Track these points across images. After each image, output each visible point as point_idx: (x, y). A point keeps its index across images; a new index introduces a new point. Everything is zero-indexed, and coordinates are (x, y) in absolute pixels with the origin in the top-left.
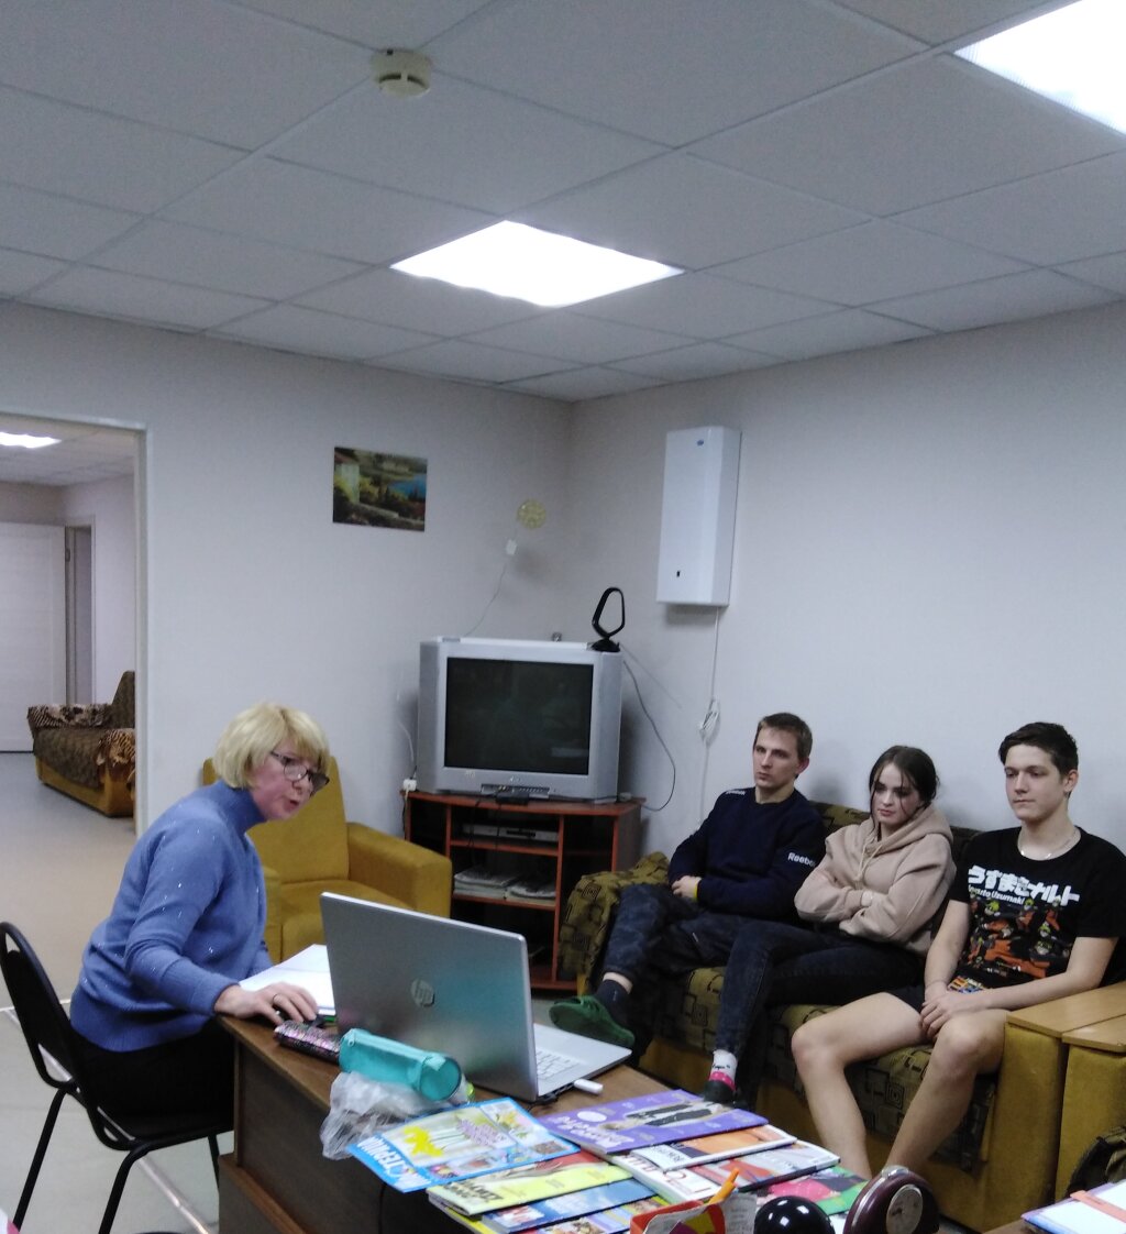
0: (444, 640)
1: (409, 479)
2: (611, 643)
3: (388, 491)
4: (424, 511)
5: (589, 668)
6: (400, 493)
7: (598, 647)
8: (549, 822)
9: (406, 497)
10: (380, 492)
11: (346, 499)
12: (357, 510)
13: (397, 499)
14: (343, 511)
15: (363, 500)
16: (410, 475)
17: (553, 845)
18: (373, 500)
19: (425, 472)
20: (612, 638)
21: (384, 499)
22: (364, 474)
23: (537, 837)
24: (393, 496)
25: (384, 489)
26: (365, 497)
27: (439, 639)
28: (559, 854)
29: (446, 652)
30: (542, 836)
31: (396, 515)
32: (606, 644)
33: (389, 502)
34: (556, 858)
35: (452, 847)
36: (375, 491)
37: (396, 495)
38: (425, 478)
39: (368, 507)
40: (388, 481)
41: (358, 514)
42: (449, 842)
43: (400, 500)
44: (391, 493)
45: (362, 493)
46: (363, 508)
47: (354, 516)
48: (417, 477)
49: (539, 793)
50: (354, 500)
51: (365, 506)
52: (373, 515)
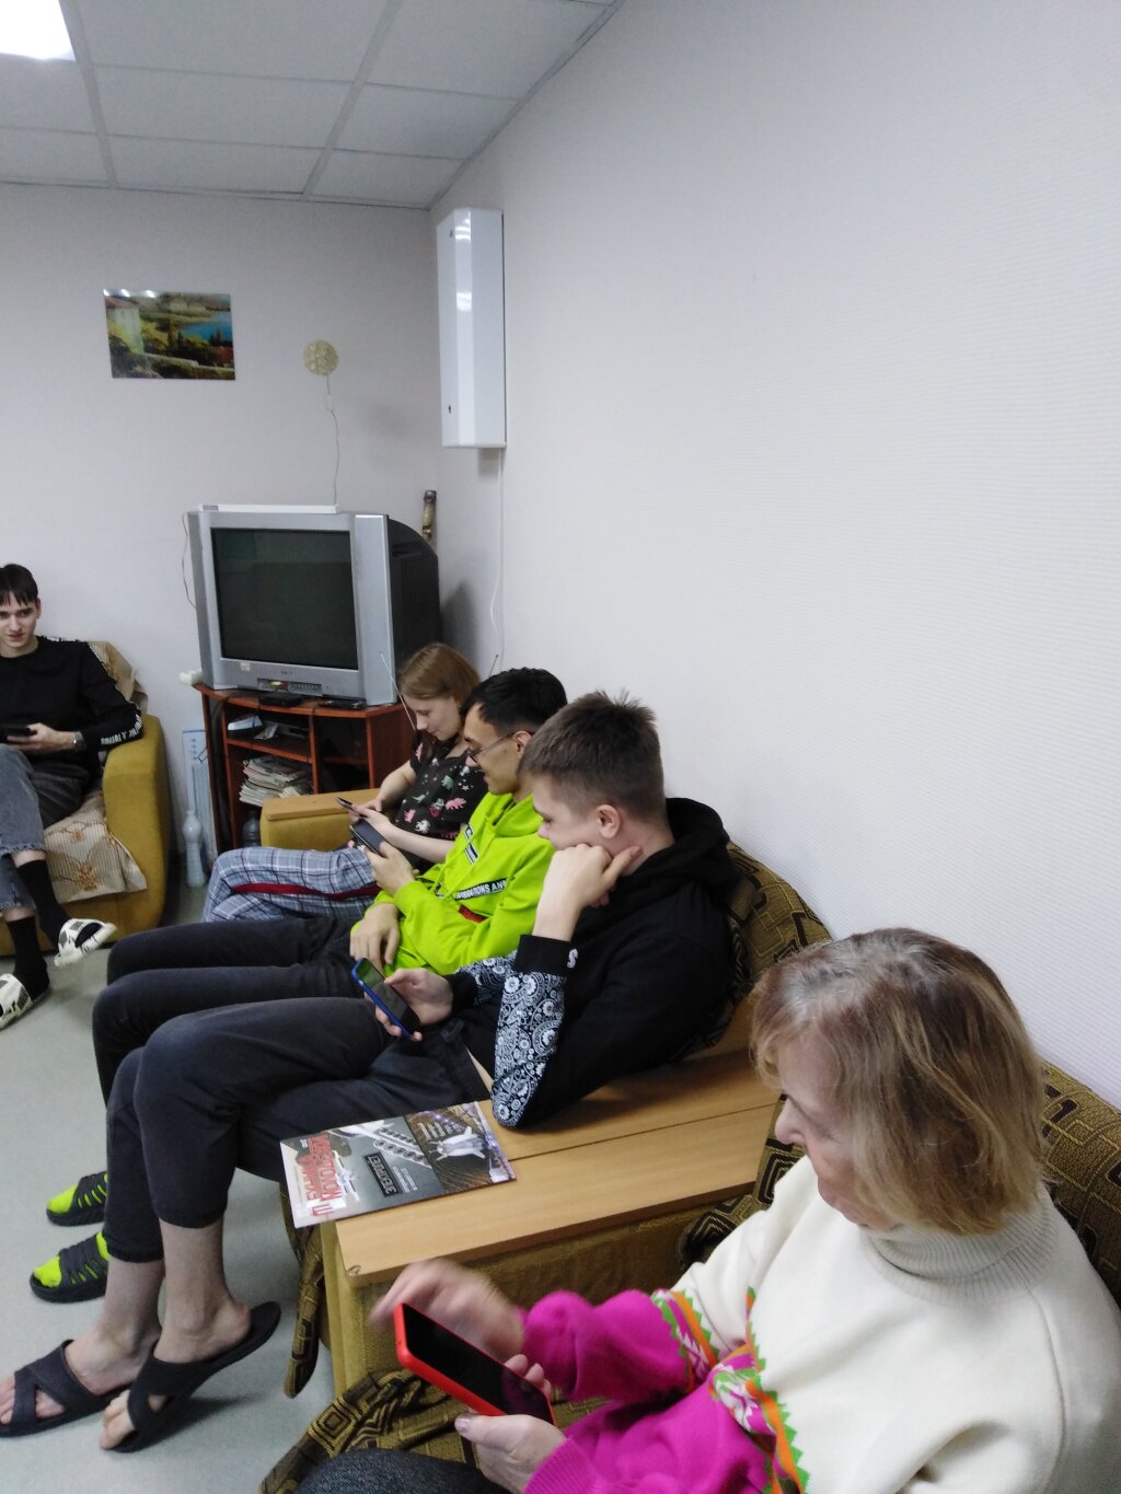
1: (206, 320)
3: (180, 336)
4: (232, 357)
6: (197, 337)
9: (206, 342)
10: (170, 338)
11: (126, 349)
12: (142, 362)
13: (193, 344)
14: (123, 361)
15: (147, 349)
16: (209, 316)
18: (162, 347)
19: (229, 310)
21: (176, 345)
22: (146, 318)
24: (188, 342)
25: (175, 334)
26: (151, 346)
31: (194, 364)
33: (185, 350)
36: (163, 337)
37: (192, 340)
38: (230, 317)
39: (156, 357)
40: (178, 325)
41: (143, 365)
43: (198, 345)
44: (184, 340)
45: (145, 341)
46: (150, 358)
47: (137, 369)
48: (219, 317)
50: (137, 349)
51: (150, 355)
52: (164, 365)
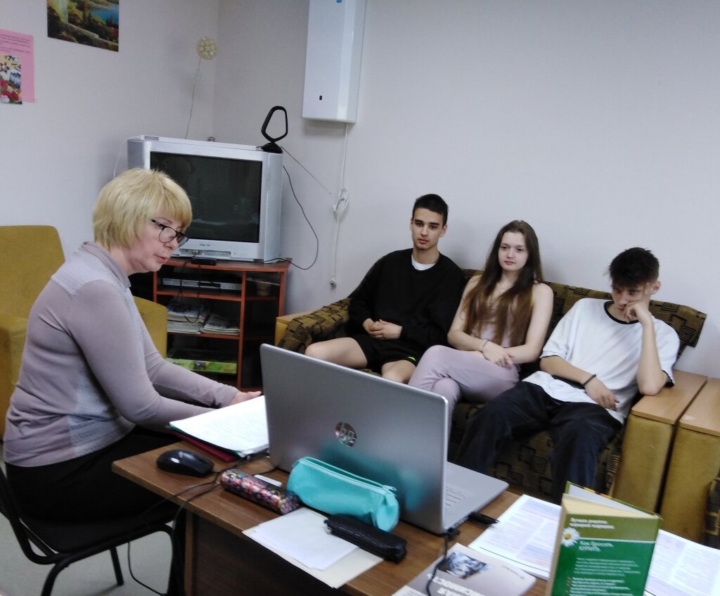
0: (146, 138)
1: (105, 7)
2: (277, 146)
3: (90, 16)
4: (117, 36)
5: (260, 164)
6: (99, 18)
7: (266, 149)
8: (232, 277)
9: (104, 23)
10: (84, 15)
11: (58, 18)
12: (67, 29)
13: (97, 22)
14: (55, 29)
15: (71, 21)
16: (107, 5)
17: (238, 293)
18: (79, 21)
19: (118, 3)
20: (276, 143)
21: (87, 20)
23: (222, 287)
24: (94, 20)
25: (87, 14)
26: (72, 18)
27: (142, 138)
28: (242, 300)
29: (149, 148)
30: (225, 286)
31: (97, 36)
32: (272, 147)
33: (90, 25)
34: (240, 302)
35: (158, 296)
36: (80, 14)
37: (96, 20)
39: (74, 26)
40: (90, 8)
41: (68, 32)
42: (156, 292)
43: (100, 24)
44: (92, 18)
45: (70, 15)
46: (72, 28)
47: (64, 34)
49: (222, 255)
50: (64, 19)
51: (72, 25)
52: (79, 34)
